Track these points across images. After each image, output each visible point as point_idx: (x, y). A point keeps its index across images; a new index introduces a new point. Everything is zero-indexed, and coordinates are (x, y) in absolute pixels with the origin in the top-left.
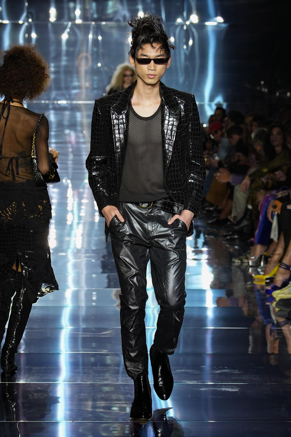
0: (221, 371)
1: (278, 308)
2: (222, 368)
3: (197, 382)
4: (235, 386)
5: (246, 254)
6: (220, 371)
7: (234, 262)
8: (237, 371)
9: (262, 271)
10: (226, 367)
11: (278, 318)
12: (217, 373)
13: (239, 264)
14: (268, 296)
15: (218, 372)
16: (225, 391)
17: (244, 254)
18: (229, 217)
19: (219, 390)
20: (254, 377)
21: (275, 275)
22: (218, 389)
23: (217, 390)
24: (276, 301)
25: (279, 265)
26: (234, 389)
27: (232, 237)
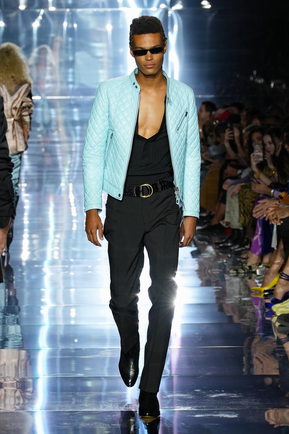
0: (218, 395)
1: (279, 322)
2: (219, 391)
3: (192, 408)
4: (233, 412)
5: (243, 264)
6: (216, 395)
7: (228, 273)
8: (235, 395)
9: (259, 283)
10: (223, 391)
11: (279, 334)
12: (213, 398)
13: (235, 274)
14: (267, 310)
15: (214, 396)
16: (223, 418)
17: (240, 264)
18: (221, 222)
19: (216, 417)
20: (254, 401)
21: (275, 286)
22: (215, 415)
23: (214, 417)
24: (276, 316)
25: (279, 275)
26: (232, 415)
27: (226, 244)
